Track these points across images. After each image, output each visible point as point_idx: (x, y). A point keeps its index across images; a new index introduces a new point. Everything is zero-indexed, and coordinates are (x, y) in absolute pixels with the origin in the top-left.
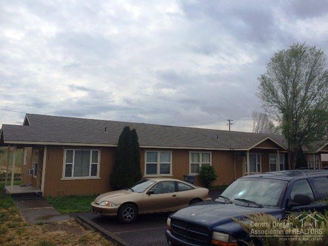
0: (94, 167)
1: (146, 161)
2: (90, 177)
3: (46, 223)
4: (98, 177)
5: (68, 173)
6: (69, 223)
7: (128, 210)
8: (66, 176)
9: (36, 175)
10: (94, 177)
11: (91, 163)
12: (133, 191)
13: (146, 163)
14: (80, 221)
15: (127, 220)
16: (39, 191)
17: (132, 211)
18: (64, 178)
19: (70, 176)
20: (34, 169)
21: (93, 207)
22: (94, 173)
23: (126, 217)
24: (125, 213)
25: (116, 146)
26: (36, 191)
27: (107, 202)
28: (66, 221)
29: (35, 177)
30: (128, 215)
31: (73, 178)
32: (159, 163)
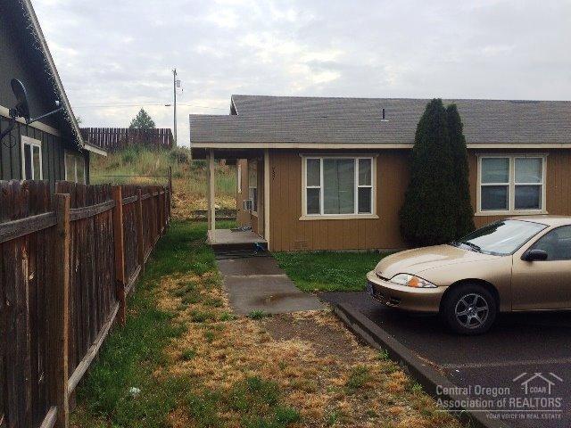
0: (365, 194)
1: (481, 178)
2: (356, 215)
3: (270, 315)
4: (373, 214)
5: (314, 208)
6: (319, 320)
7: (469, 300)
8: (309, 211)
9: (256, 210)
10: (365, 216)
11: (357, 186)
12: (477, 249)
13: (480, 184)
14: (344, 317)
15: (467, 325)
16: (263, 241)
17: (480, 303)
18: (306, 216)
19: (318, 211)
20: (252, 199)
21: (375, 286)
22: (365, 207)
23: (464, 319)
24: (462, 308)
25: (411, 146)
26: (257, 241)
27: (410, 278)
28: (312, 312)
29: (254, 213)
30: (472, 314)
31: (323, 215)
32: (512, 183)
